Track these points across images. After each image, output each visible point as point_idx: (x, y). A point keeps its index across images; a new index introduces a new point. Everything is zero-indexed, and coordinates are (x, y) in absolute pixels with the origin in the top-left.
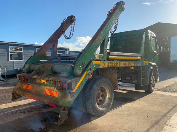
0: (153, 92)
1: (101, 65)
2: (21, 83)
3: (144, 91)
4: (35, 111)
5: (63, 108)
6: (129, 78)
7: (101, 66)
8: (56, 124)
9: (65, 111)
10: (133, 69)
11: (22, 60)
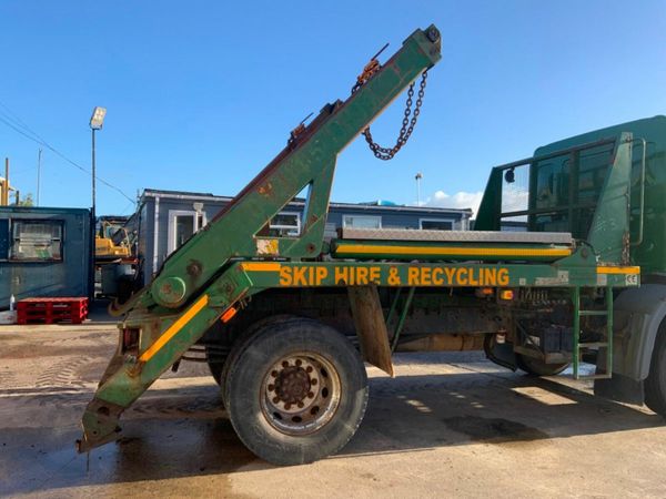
1: (289, 277)
5: (100, 405)
7: (286, 280)
9: (108, 414)
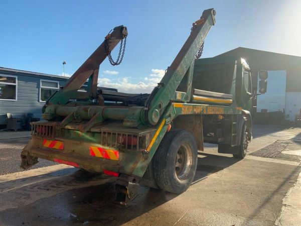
0: (245, 158)
2: (38, 137)
3: (230, 156)
4: (63, 186)
5: (133, 178)
6: (213, 134)
7: (183, 111)
8: (122, 205)
10: (221, 118)
11: (15, 99)
